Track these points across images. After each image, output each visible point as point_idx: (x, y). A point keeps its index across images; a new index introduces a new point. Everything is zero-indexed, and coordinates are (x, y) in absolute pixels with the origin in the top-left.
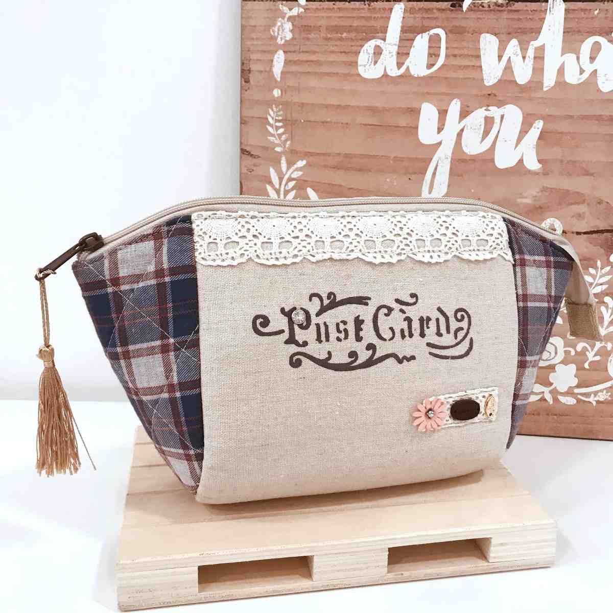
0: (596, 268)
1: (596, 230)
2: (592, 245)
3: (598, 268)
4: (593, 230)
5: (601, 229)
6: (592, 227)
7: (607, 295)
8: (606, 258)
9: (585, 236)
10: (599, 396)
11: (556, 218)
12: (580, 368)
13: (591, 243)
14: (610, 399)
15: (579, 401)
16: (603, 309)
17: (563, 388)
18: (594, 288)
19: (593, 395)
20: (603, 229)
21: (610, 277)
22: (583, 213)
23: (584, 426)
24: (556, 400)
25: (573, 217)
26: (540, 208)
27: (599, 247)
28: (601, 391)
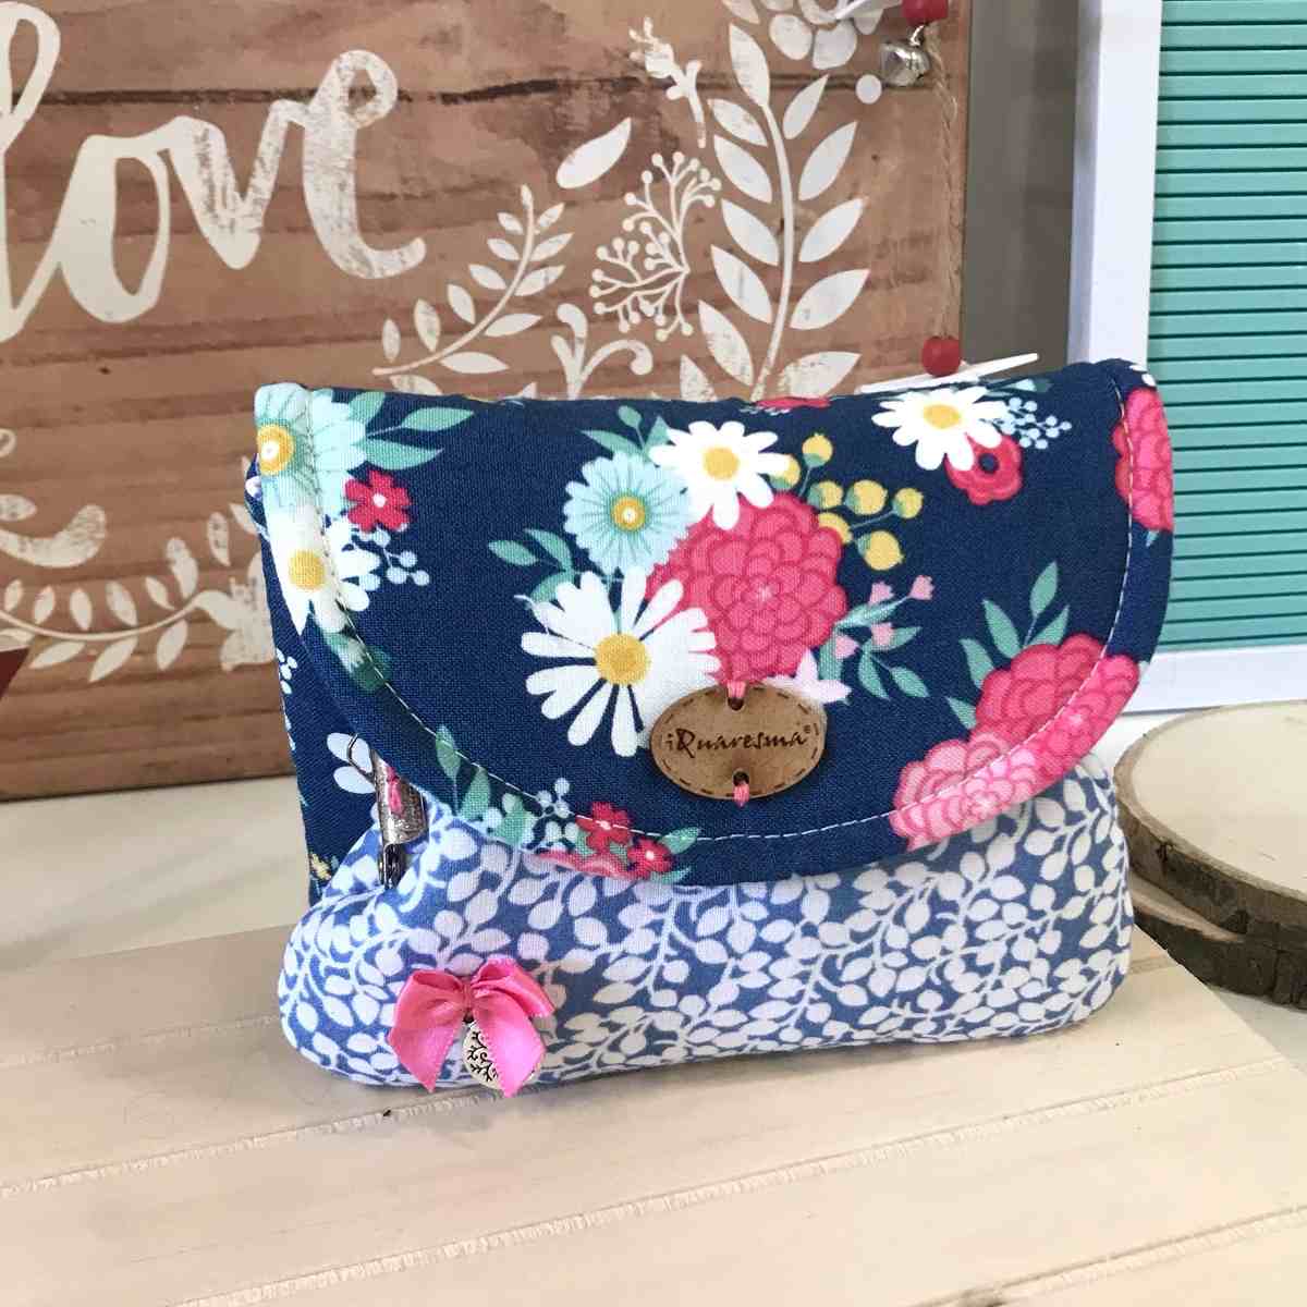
0: (519, 212)
1: (501, 83)
2: (493, 136)
3: (526, 212)
4: (492, 84)
5: (514, 80)
6: (491, 74)
7: (565, 297)
8: (544, 175)
9: (475, 105)
11: (373, 51)
13: (492, 129)
16: (559, 344)
18: (523, 278)
20: (526, 79)
21: (566, 238)
22: (457, 28)
25: (425, 40)
26: (314, 16)
27: (518, 141)
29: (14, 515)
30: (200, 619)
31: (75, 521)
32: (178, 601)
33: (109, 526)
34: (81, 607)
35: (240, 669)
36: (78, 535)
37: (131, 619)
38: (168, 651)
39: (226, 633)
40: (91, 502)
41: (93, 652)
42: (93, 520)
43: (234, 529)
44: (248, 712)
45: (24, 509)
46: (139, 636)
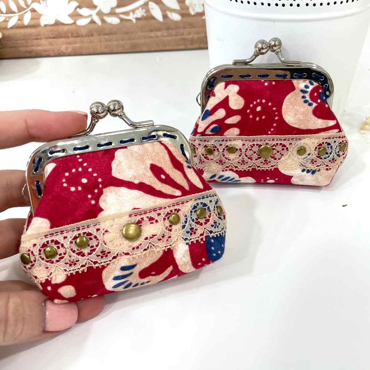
10: (137, 14)
14: (145, 15)
15: (122, 20)
17: (106, 10)
19: (131, 14)
23: (131, 41)
24: (103, 21)
28: (137, 8)
30: (33, 11)
32: (27, 5)
34: (3, 6)
35: (46, 26)
37: (16, 11)
38: (27, 20)
39: (40, 15)
41: (8, 19)
44: (50, 38)
46: (19, 15)
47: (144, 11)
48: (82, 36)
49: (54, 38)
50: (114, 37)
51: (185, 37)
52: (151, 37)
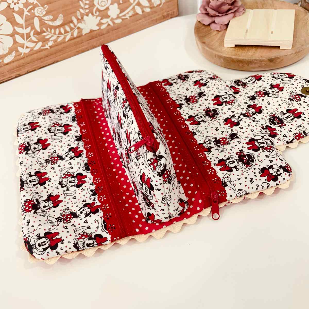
10: (130, 14)
12: (119, 4)
14: (133, 13)
15: (123, 19)
19: (127, 15)
23: (128, 29)
24: (114, 23)
28: (130, 11)
29: (50, 19)
30: (79, 28)
31: (59, 17)
32: (75, 26)
33: (64, 16)
34: (62, 30)
35: (85, 34)
36: (60, 20)
37: (69, 30)
38: (75, 34)
39: (82, 29)
40: (61, 13)
41: (65, 37)
42: (61, 17)
43: (81, 13)
44: (87, 41)
45: (51, 17)
46: (71, 33)
47: (133, 11)
48: (104, 34)
49: (90, 40)
50: (120, 30)
51: (153, 19)
52: (137, 24)
